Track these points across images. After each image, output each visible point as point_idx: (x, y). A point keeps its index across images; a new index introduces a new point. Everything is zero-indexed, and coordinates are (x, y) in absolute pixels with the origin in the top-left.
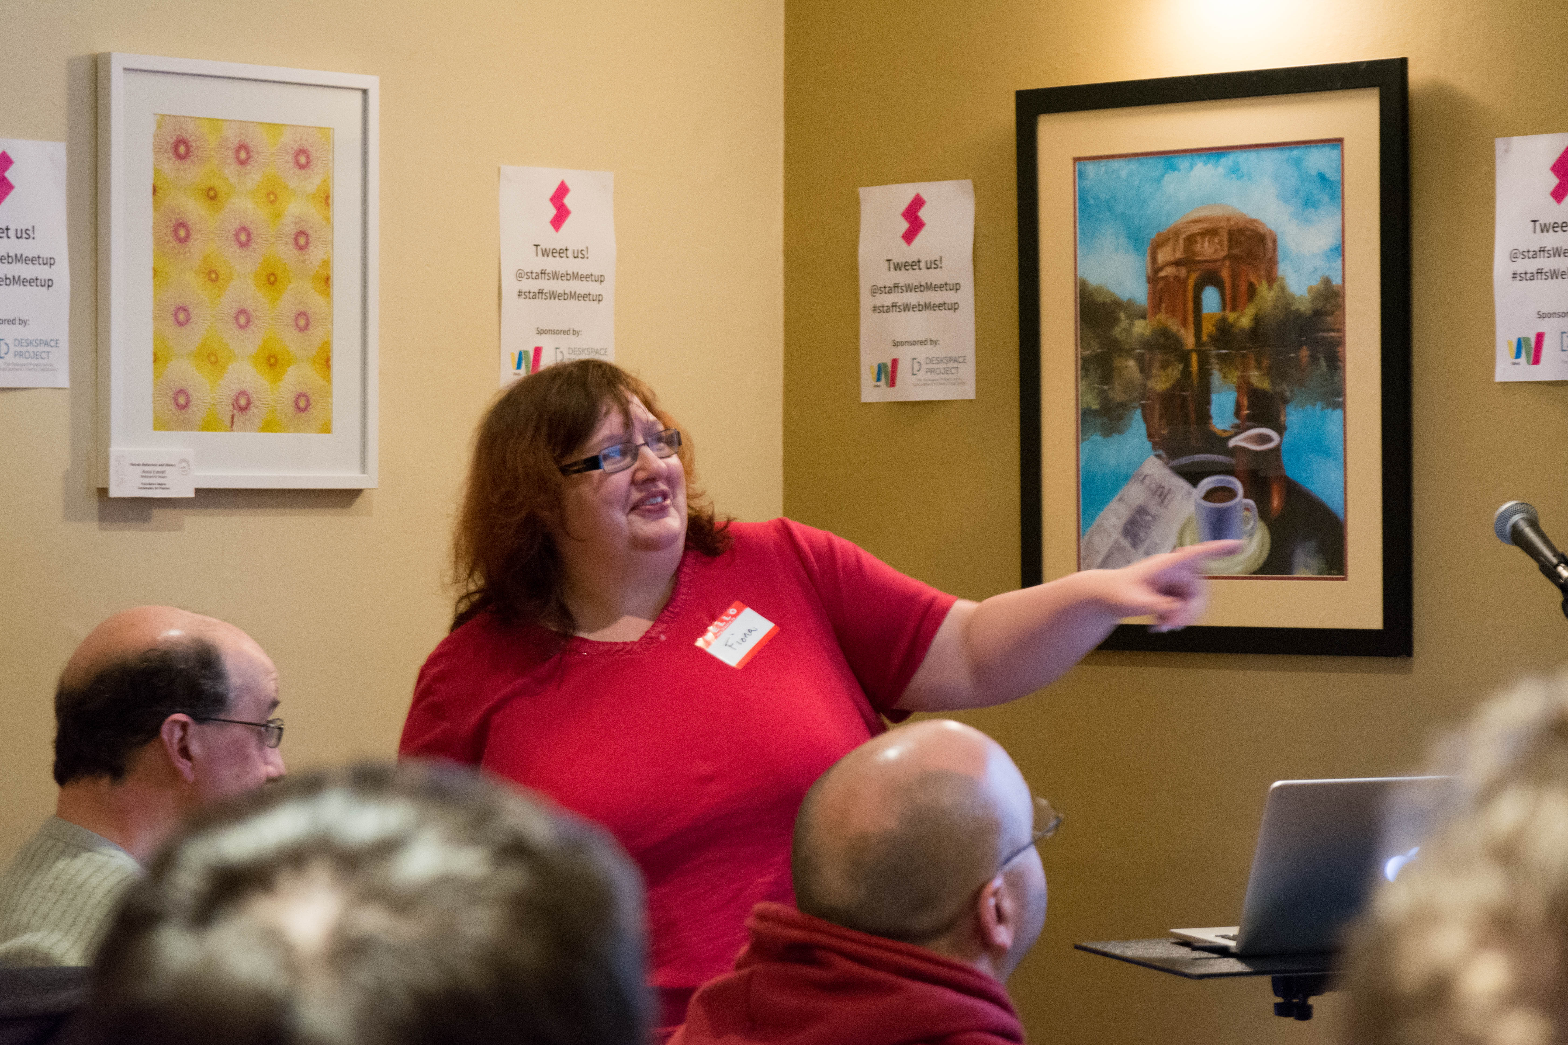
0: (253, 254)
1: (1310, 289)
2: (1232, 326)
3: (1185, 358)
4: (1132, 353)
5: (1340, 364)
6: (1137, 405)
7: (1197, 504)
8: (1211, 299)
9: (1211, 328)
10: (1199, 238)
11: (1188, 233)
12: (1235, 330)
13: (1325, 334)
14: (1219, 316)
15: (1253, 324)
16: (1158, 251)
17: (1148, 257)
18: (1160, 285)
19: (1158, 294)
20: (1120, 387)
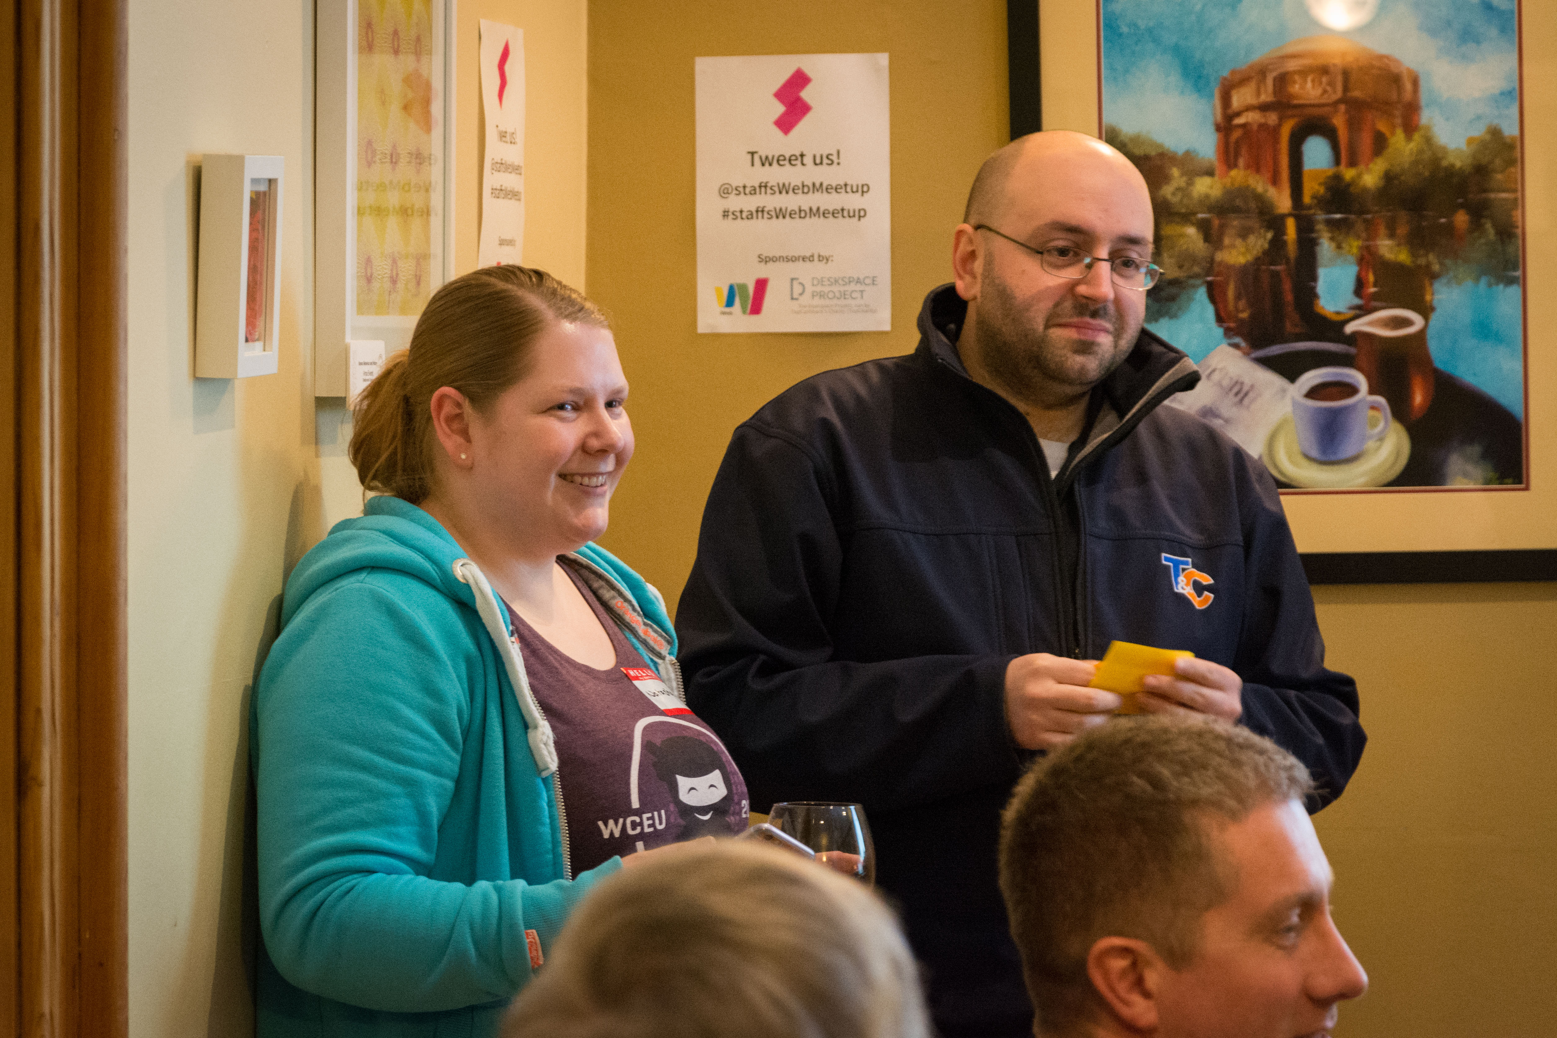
1: (1470, 141)
2: (1349, 185)
3: (1275, 223)
4: (1193, 219)
6: (1198, 282)
7: (1295, 403)
8: (1317, 151)
9: (1317, 187)
10: (1297, 77)
11: (1282, 70)
12: (1352, 189)
13: (1492, 195)
14: (1330, 173)
15: (1381, 183)
16: (1233, 92)
17: (1218, 102)
18: (1236, 134)
19: (1232, 146)
20: (1173, 261)
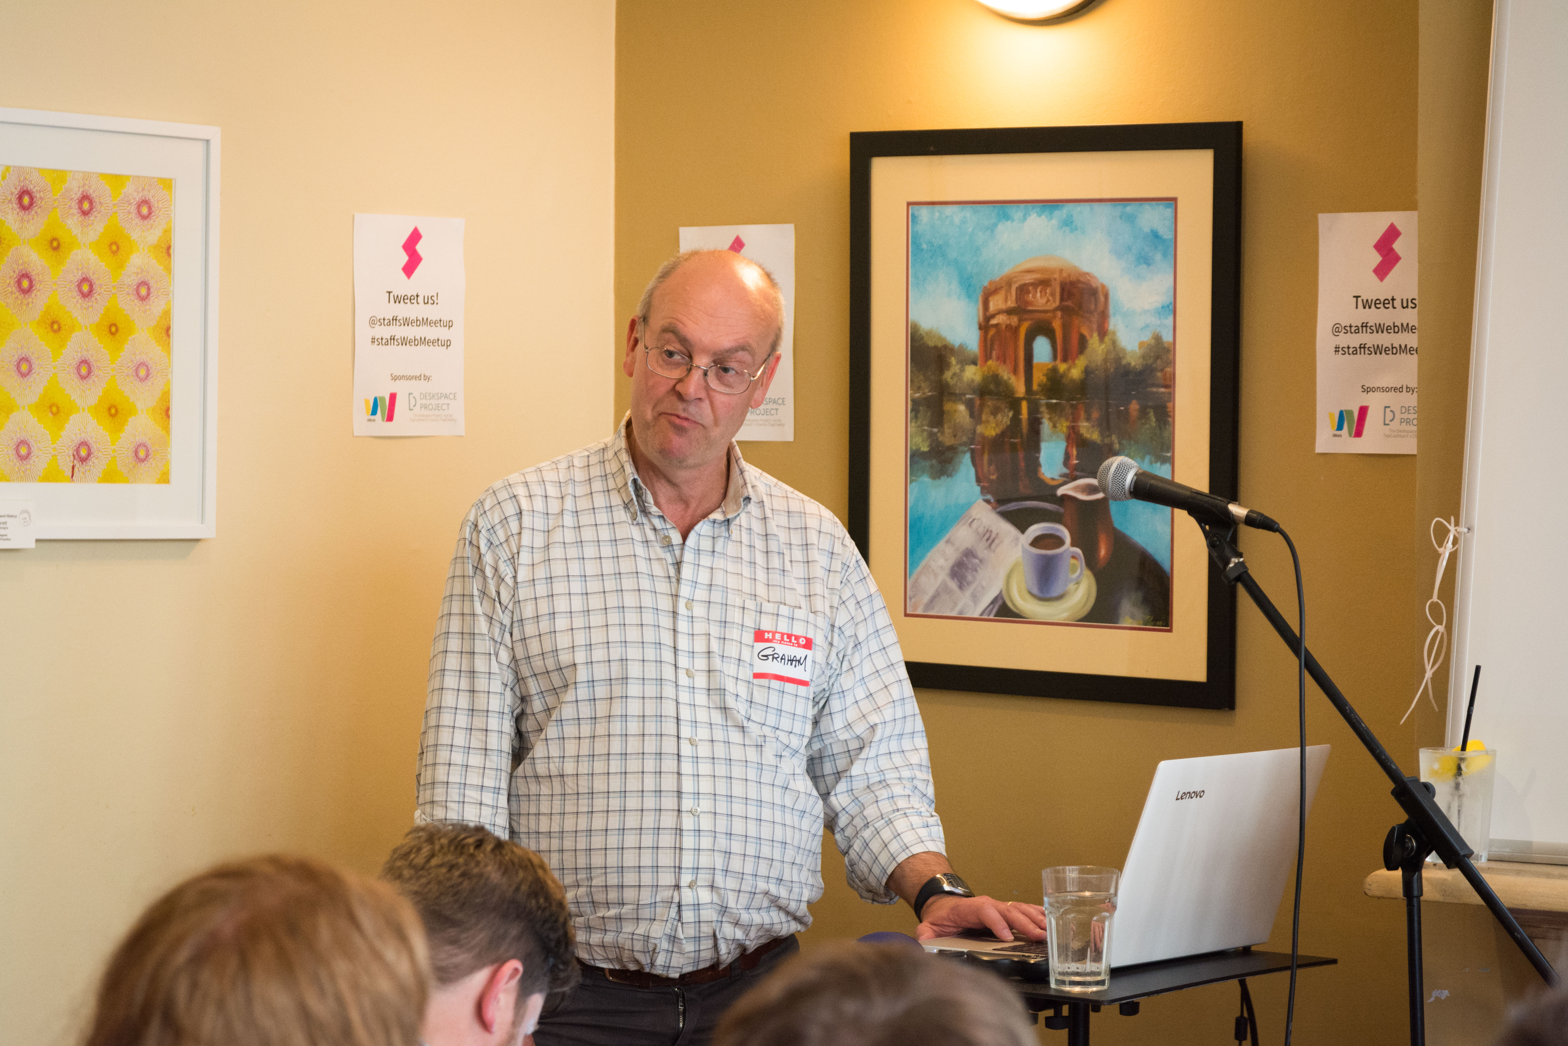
0: (94, 305)
1: (1141, 344)
2: (1063, 376)
3: (1014, 404)
4: (963, 398)
5: (1170, 419)
6: (966, 449)
7: (1024, 551)
8: (1042, 348)
9: (1041, 377)
10: (1031, 289)
11: (1021, 282)
12: (1064, 380)
13: (1155, 390)
14: (1050, 366)
15: (1083, 376)
16: (991, 298)
17: (981, 306)
18: (992, 332)
19: (989, 343)
20: (950, 431)
